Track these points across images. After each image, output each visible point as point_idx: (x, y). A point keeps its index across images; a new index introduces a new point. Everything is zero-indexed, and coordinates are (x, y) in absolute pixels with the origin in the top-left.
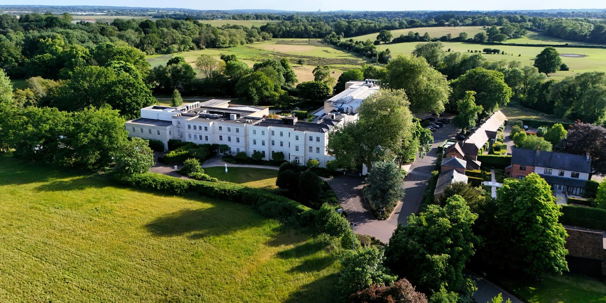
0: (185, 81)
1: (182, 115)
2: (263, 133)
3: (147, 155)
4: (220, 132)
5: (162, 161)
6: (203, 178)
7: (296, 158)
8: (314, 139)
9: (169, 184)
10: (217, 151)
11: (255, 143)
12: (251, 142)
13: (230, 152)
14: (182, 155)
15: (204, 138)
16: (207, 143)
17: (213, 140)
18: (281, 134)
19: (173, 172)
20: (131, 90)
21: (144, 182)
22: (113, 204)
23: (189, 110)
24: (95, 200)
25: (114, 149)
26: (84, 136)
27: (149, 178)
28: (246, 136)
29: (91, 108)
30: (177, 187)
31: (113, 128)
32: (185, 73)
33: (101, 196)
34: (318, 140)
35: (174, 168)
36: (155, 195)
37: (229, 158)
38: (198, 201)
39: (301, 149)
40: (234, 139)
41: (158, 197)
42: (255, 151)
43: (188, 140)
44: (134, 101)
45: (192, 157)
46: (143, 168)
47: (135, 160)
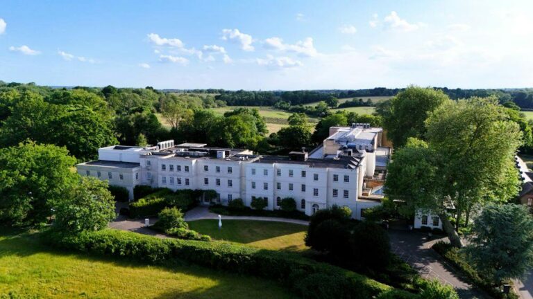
0: (150, 130)
1: (153, 154)
2: (266, 173)
3: (104, 203)
4: (206, 173)
5: (126, 213)
6: (188, 237)
7: (314, 205)
8: (341, 178)
9: (139, 246)
10: (200, 199)
11: (254, 187)
12: (249, 185)
13: (219, 200)
14: (156, 204)
15: (183, 181)
16: (187, 188)
17: (196, 184)
18: (291, 174)
19: (144, 228)
20: (87, 127)
21: (99, 244)
22: (43, 285)
23: (162, 149)
24: (13, 277)
25: (56, 196)
26: (7, 175)
27: (107, 237)
28: (241, 177)
29: (28, 143)
30: (152, 251)
31: (56, 164)
32: (150, 122)
33: (26, 270)
34: (346, 179)
35: (144, 223)
36: (117, 265)
37: (218, 208)
38: (188, 274)
39: (322, 192)
40: (224, 182)
41: (122, 269)
42: (254, 198)
43: (161, 185)
44: (91, 141)
45: (171, 207)
46: (99, 222)
47: (87, 210)
